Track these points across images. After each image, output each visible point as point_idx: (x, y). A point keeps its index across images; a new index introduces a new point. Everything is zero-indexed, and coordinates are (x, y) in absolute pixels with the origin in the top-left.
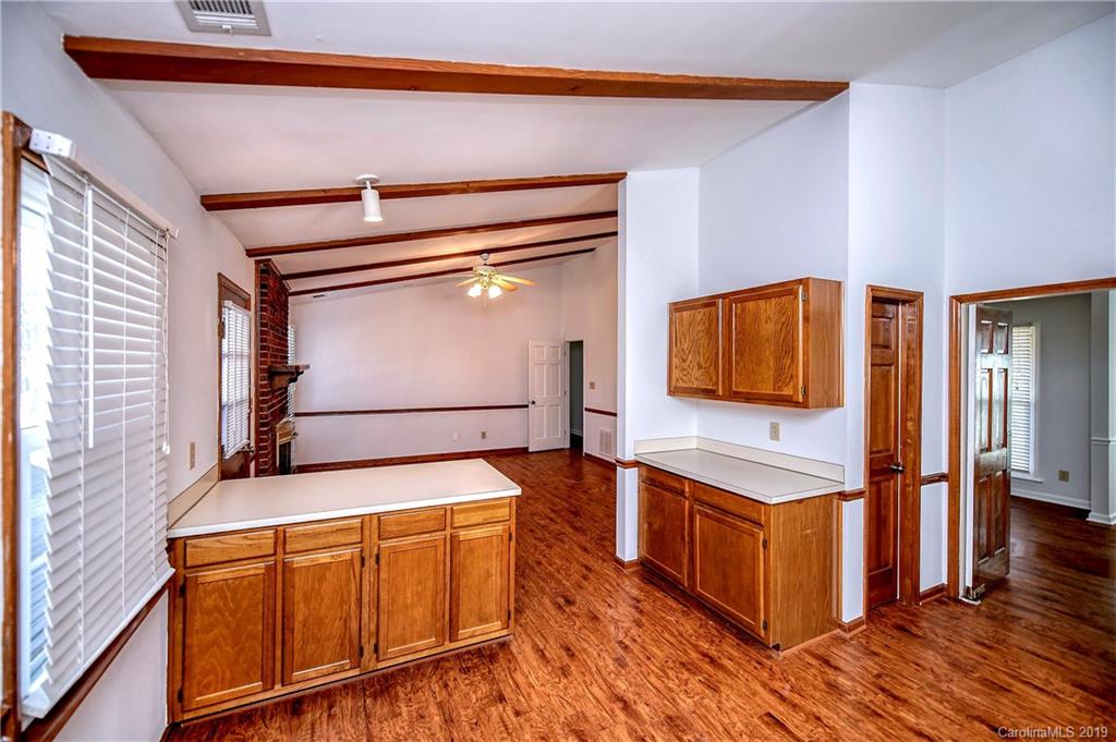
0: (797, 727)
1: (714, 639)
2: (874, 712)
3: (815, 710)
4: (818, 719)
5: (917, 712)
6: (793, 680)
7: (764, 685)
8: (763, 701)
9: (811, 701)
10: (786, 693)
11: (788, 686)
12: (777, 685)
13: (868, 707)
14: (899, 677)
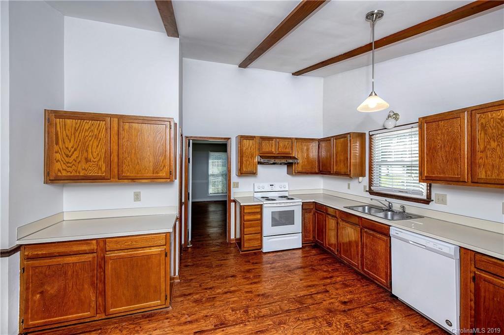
0: (206, 326)
1: (136, 329)
2: (213, 298)
3: (202, 315)
4: (207, 316)
5: (219, 287)
6: (184, 312)
7: (180, 325)
8: (188, 331)
9: (198, 313)
10: (189, 319)
11: (187, 316)
12: (183, 320)
13: (210, 298)
14: (203, 282)
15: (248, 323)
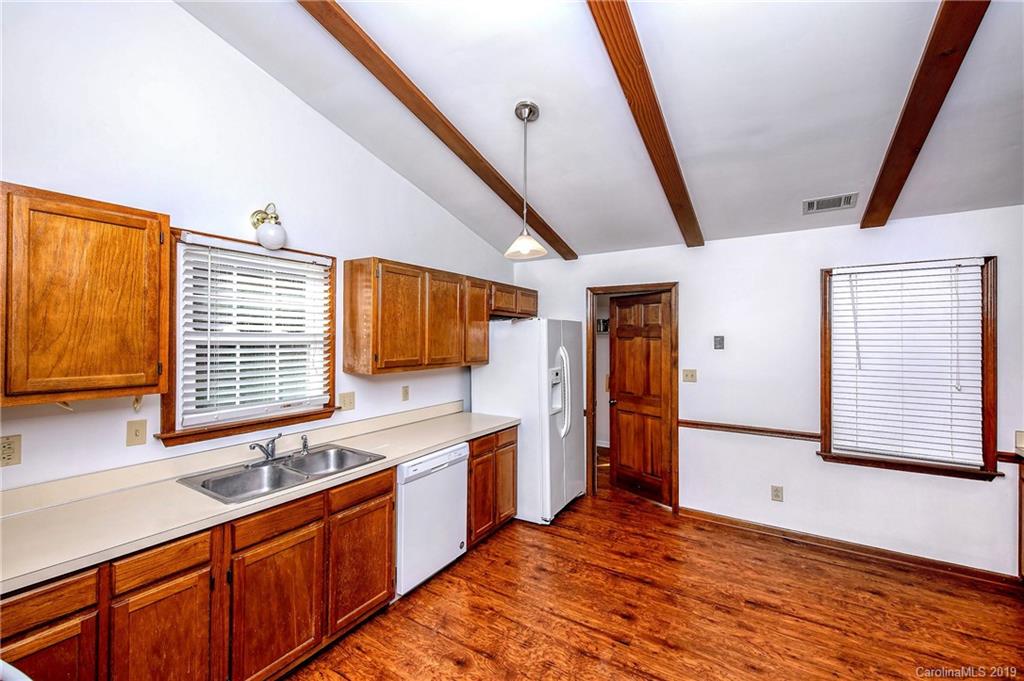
15: (629, 664)
